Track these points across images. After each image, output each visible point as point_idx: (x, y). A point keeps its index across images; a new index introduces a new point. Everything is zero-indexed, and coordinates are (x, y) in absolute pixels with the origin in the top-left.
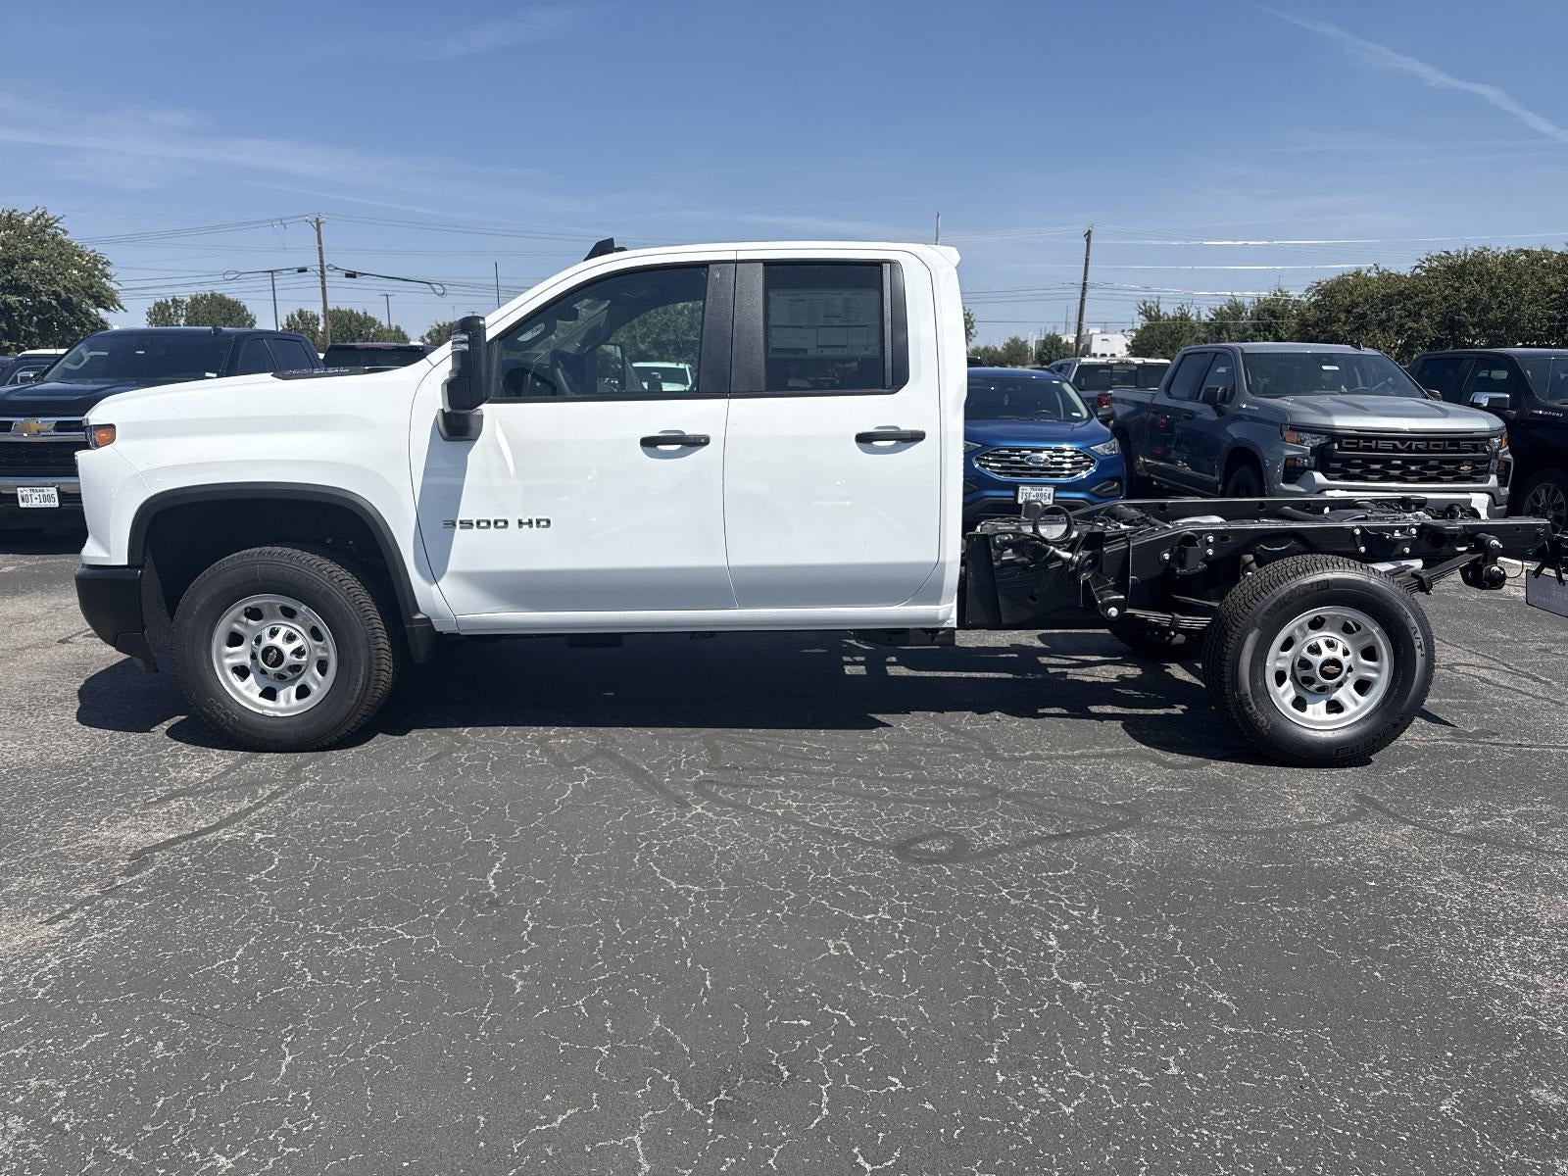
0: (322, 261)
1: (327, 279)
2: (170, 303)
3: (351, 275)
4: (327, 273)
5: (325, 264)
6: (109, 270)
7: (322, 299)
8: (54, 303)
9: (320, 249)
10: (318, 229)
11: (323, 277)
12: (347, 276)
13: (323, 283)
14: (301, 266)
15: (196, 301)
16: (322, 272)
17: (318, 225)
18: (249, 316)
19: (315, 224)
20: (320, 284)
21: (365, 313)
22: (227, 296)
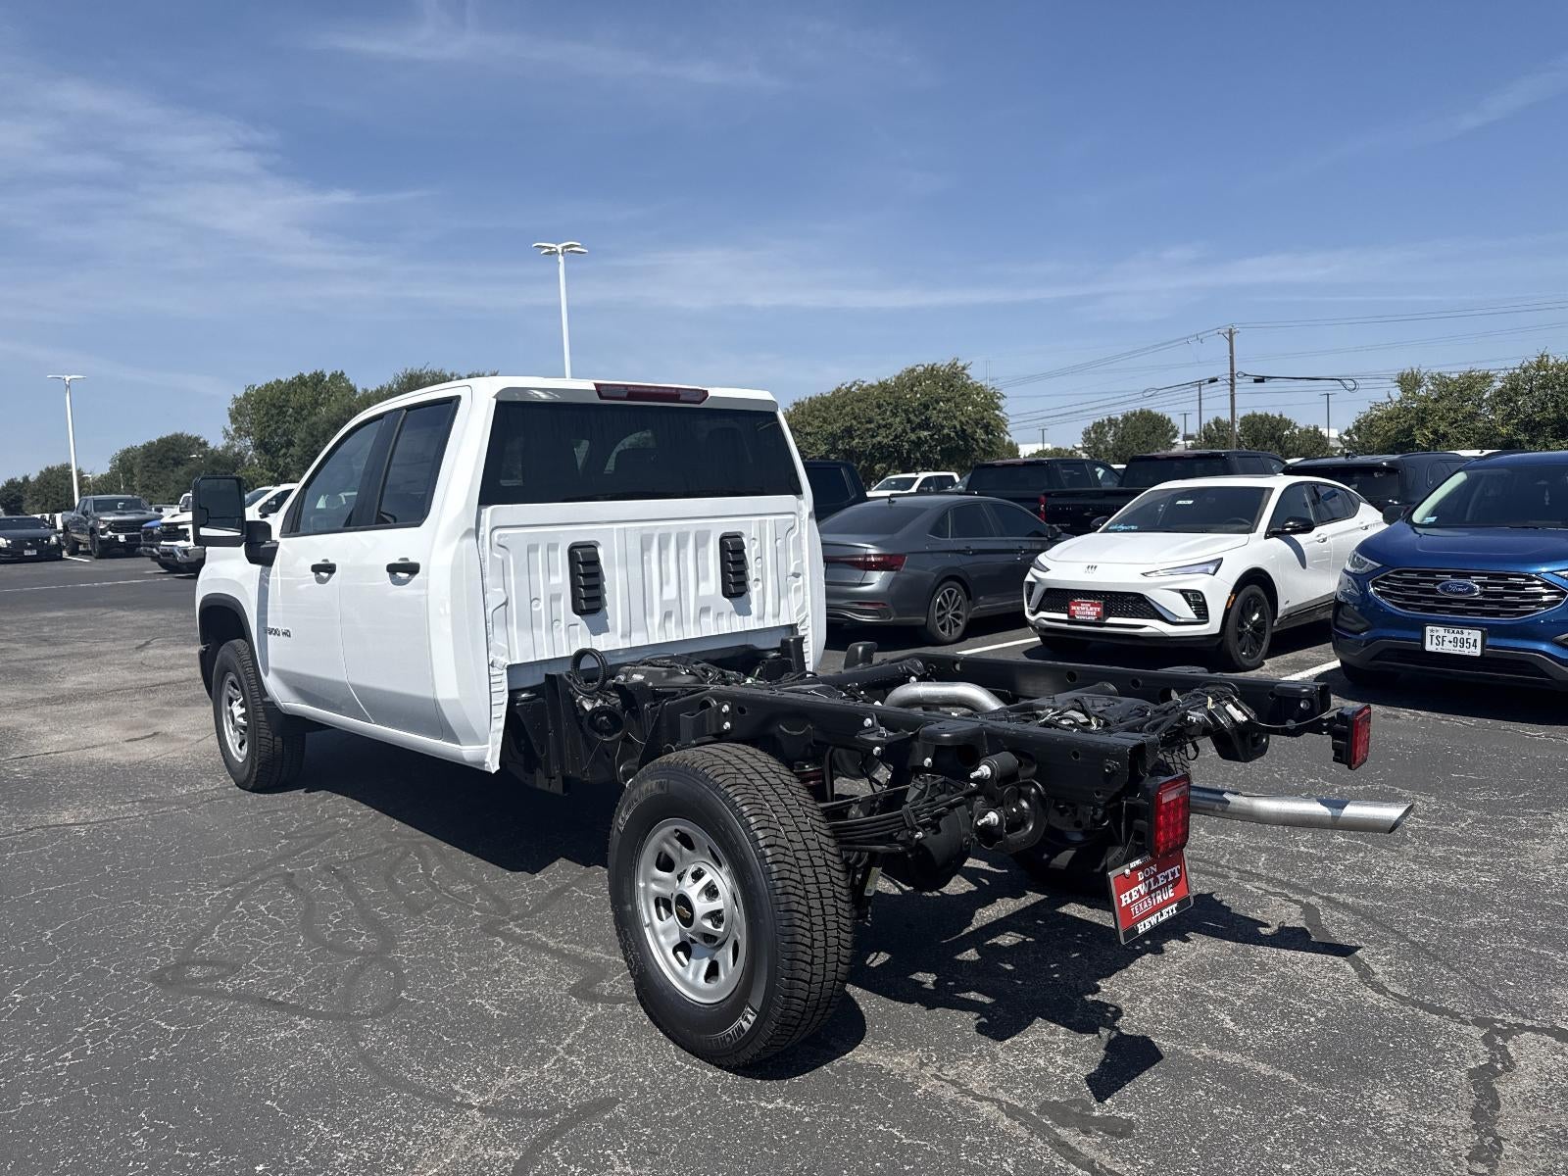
0: (1232, 370)
1: (1236, 387)
2: (1106, 422)
3: (1260, 380)
4: (1237, 380)
5: (1236, 372)
6: (1002, 403)
7: (1229, 406)
8: (953, 434)
9: (1232, 358)
10: (1231, 340)
11: (1232, 385)
12: (1256, 381)
13: (1232, 390)
14: (1212, 376)
15: (1126, 418)
16: (1232, 380)
17: (1231, 337)
18: (1173, 427)
19: (1228, 336)
20: (1229, 392)
21: (1281, 416)
22: (1154, 411)
